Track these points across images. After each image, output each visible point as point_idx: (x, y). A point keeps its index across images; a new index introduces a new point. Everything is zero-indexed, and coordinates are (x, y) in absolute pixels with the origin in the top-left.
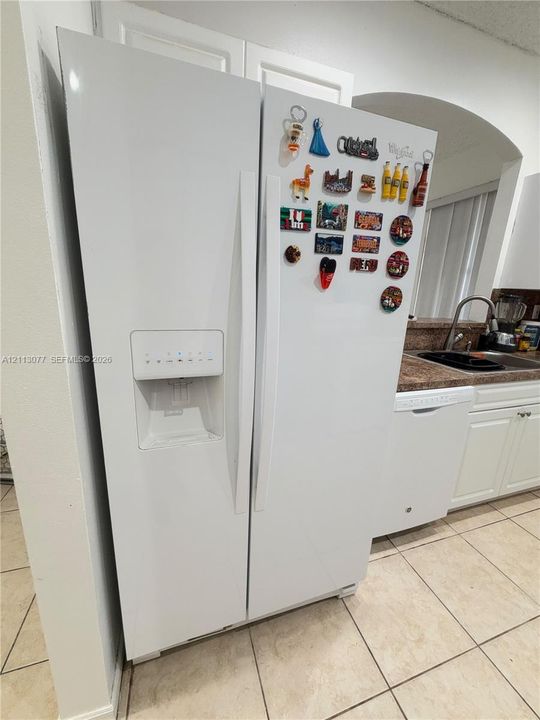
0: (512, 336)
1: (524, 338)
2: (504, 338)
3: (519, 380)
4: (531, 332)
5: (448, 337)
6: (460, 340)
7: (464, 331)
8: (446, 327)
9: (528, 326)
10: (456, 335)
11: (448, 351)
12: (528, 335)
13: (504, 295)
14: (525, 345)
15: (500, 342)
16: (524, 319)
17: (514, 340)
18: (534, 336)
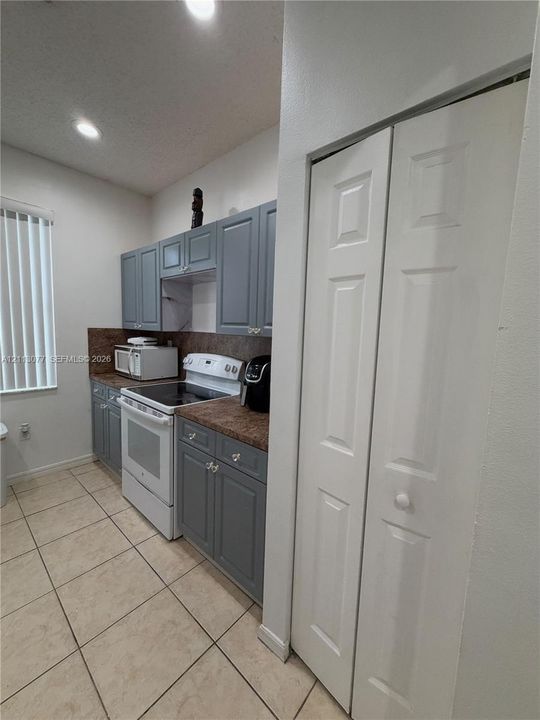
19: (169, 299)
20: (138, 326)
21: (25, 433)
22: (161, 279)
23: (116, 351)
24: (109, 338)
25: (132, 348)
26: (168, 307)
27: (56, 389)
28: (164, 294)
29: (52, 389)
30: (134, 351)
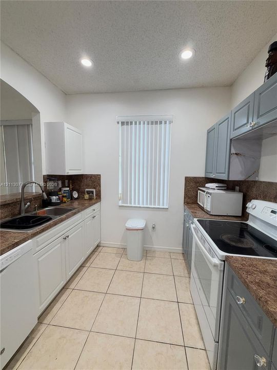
0: (57, 197)
1: (63, 197)
2: (54, 199)
3: (59, 223)
4: (66, 193)
5: (21, 206)
6: (29, 206)
7: (30, 201)
8: (19, 200)
9: (64, 191)
10: (25, 204)
11: (23, 215)
12: (65, 195)
13: (49, 178)
14: (65, 199)
15: (53, 201)
16: (62, 187)
17: (59, 199)
18: (68, 194)
19: (236, 154)
20: (212, 176)
21: (153, 228)
22: (231, 140)
23: (199, 191)
24: (196, 183)
25: (206, 191)
26: (236, 161)
27: (167, 208)
28: (233, 151)
29: (166, 209)
30: (208, 193)
